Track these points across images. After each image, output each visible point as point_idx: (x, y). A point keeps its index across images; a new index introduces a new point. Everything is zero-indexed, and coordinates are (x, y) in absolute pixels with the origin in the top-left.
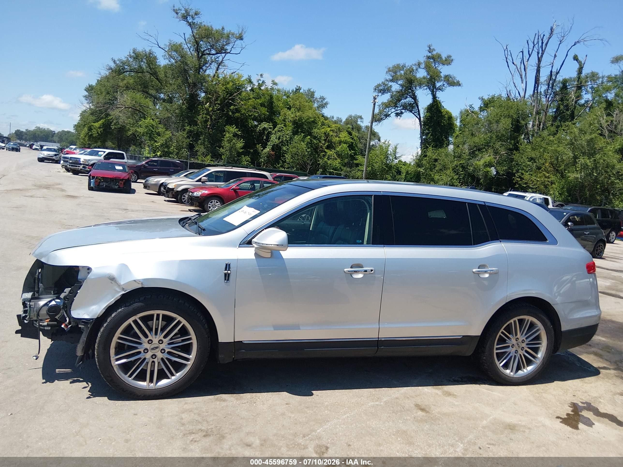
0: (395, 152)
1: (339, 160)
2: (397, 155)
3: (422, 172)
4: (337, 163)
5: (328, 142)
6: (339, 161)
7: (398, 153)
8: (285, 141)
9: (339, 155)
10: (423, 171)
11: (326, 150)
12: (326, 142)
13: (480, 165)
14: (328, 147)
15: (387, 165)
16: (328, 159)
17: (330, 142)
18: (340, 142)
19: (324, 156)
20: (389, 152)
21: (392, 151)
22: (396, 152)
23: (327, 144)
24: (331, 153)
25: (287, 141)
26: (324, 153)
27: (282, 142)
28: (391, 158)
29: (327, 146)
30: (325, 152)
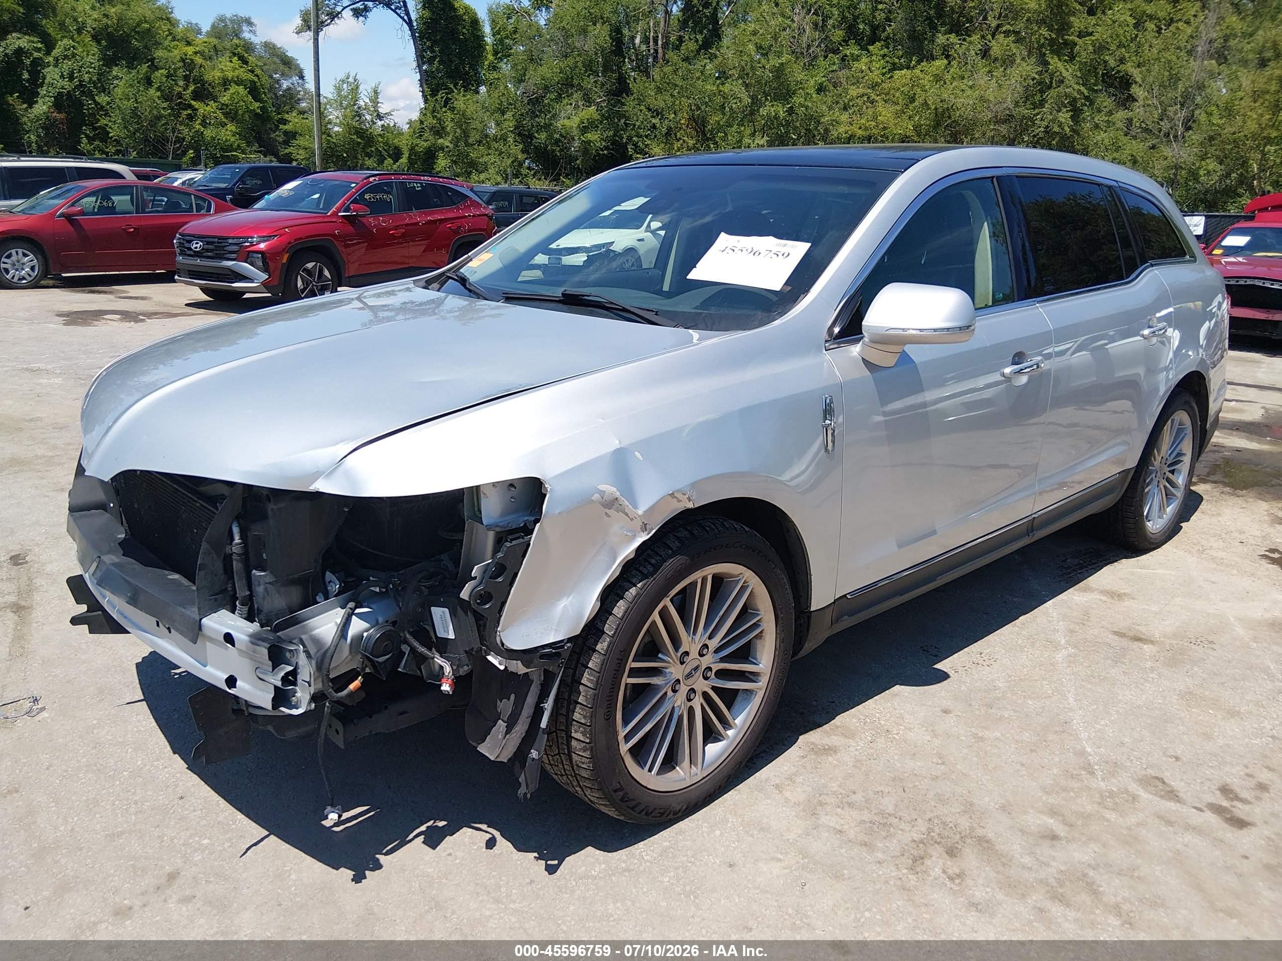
0: (375, 100)
1: (231, 127)
2: (380, 110)
3: (447, 147)
4: (228, 133)
5: (195, 81)
6: (233, 128)
7: (382, 106)
8: (89, 83)
9: (231, 114)
10: (449, 144)
11: (193, 103)
12: (189, 82)
13: (571, 128)
14: (198, 95)
15: (360, 133)
16: (204, 124)
17: (199, 80)
18: (226, 83)
19: (191, 118)
20: (362, 103)
21: (367, 101)
22: (378, 103)
23: (192, 88)
24: (208, 109)
25: (94, 82)
26: (189, 112)
27: (81, 85)
28: (368, 117)
29: (194, 92)
30: (190, 106)
